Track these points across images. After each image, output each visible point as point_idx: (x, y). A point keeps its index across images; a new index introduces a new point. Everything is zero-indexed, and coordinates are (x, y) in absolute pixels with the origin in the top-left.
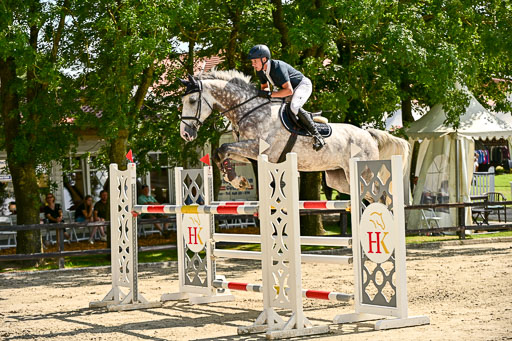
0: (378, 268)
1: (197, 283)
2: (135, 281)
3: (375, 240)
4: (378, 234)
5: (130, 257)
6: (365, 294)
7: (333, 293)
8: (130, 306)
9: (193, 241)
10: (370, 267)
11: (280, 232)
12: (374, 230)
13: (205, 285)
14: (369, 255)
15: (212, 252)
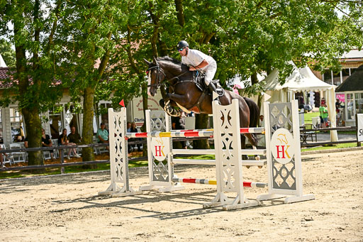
0: (284, 167)
1: (161, 179)
2: (127, 179)
3: (281, 151)
4: (283, 147)
5: (124, 164)
6: (274, 183)
7: (254, 183)
8: (125, 194)
9: (158, 154)
10: (278, 166)
11: (228, 147)
12: (280, 145)
13: (167, 180)
14: (277, 160)
15: (171, 160)
